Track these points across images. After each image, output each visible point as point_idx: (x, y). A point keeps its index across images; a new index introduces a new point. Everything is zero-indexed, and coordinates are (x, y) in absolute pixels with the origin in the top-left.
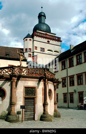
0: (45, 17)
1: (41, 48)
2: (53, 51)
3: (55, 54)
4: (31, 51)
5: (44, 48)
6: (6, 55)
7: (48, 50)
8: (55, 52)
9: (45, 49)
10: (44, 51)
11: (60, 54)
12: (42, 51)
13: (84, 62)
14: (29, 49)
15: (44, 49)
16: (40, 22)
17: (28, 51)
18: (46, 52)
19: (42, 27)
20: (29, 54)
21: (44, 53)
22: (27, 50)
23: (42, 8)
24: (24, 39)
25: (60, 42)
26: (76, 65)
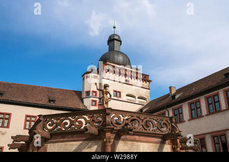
0: (121, 42)
1: (115, 91)
2: (137, 98)
3: (140, 102)
4: (96, 95)
5: (119, 90)
6: (50, 101)
7: (127, 95)
8: (138, 98)
9: (122, 93)
10: (120, 97)
11: (148, 102)
12: (116, 96)
13: (206, 114)
14: (93, 92)
15: (120, 92)
16: (112, 49)
17: (91, 95)
18: (124, 97)
19: (116, 57)
20: (93, 101)
21: (120, 99)
22: (89, 94)
23: (114, 28)
24: (83, 76)
25: (148, 83)
26: (189, 120)
